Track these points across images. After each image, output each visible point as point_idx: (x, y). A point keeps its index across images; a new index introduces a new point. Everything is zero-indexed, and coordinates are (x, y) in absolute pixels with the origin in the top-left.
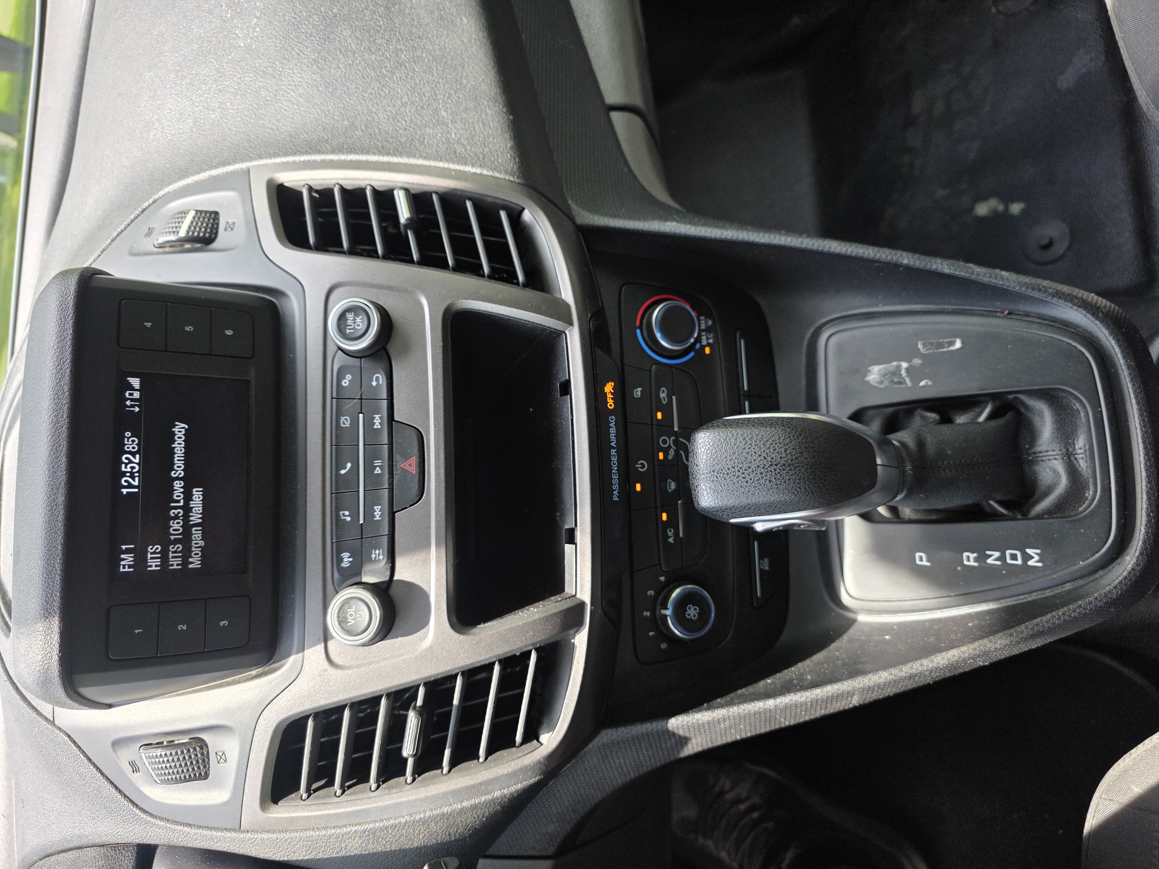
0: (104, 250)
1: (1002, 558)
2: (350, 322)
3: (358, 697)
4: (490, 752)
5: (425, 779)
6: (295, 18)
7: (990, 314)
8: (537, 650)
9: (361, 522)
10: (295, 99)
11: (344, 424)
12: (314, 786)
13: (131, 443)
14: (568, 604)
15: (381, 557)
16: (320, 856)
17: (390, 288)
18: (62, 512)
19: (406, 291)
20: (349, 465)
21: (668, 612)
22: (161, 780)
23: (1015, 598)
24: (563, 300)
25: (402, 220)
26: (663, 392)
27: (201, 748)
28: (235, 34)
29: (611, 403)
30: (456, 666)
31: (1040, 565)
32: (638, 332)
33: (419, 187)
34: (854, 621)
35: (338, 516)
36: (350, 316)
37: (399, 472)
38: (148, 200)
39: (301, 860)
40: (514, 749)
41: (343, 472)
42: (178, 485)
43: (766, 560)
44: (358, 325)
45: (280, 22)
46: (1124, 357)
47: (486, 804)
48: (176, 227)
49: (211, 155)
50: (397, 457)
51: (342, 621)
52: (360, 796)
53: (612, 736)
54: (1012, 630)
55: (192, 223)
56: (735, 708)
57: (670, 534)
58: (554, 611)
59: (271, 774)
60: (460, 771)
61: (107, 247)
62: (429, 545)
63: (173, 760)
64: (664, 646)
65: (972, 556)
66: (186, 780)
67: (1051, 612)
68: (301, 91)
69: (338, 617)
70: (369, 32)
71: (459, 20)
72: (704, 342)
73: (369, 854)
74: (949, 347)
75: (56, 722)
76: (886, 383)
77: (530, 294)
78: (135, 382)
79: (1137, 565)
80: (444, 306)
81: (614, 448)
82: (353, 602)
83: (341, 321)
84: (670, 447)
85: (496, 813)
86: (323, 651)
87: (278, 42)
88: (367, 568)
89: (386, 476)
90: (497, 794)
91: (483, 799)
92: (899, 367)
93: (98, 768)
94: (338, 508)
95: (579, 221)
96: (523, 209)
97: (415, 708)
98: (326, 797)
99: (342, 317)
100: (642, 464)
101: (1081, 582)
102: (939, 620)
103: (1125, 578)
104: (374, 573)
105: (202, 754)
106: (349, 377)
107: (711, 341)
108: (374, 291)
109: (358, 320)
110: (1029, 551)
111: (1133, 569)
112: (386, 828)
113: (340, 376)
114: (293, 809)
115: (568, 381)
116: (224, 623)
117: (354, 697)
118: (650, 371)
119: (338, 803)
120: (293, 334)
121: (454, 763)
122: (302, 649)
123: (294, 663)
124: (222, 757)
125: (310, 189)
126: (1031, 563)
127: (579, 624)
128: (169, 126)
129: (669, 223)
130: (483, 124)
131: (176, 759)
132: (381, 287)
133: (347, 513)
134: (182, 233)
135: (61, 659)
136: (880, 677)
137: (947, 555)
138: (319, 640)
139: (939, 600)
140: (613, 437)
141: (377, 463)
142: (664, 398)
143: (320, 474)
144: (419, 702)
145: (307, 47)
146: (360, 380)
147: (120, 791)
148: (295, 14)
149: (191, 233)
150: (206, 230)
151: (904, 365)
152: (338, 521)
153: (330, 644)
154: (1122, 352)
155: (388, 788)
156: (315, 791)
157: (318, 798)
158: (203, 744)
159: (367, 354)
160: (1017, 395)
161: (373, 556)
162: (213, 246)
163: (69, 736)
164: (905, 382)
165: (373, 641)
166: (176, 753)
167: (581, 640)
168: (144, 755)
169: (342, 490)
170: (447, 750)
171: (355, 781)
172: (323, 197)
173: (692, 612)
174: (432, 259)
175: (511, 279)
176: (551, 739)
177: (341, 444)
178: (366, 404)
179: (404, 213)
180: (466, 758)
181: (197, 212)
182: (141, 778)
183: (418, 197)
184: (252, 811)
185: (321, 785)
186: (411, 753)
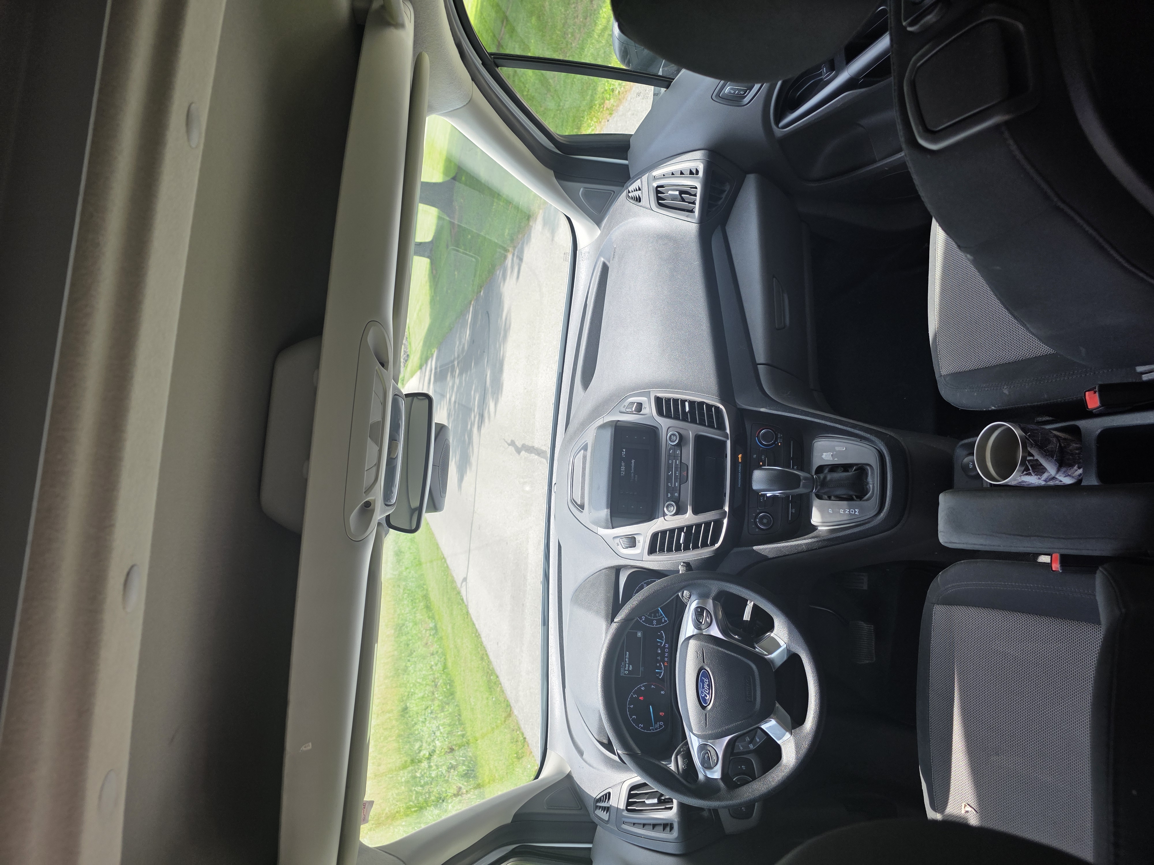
0: (612, 409)
1: (849, 512)
2: (672, 438)
3: (671, 528)
4: (702, 546)
5: (686, 551)
8: (714, 522)
9: (673, 486)
10: (663, 371)
11: (670, 462)
12: (660, 552)
13: (623, 464)
14: (722, 511)
15: (677, 495)
16: (661, 569)
17: (683, 429)
19: (687, 429)
20: (671, 472)
21: (758, 520)
22: (624, 547)
24: (727, 432)
25: (687, 411)
26: (763, 456)
29: (740, 460)
30: (693, 523)
31: (858, 514)
32: (756, 438)
33: (692, 400)
34: (817, 529)
36: (672, 436)
37: (682, 475)
38: (623, 397)
39: (657, 569)
40: (708, 547)
41: (669, 474)
42: (632, 474)
43: (794, 510)
47: (700, 559)
48: (632, 407)
49: (640, 385)
50: (682, 472)
51: (668, 509)
52: (671, 554)
55: (636, 406)
57: (761, 498)
58: (719, 513)
59: (650, 546)
60: (695, 550)
63: (628, 542)
64: (756, 530)
65: (843, 511)
66: (631, 547)
68: (664, 369)
72: (779, 442)
74: (843, 449)
75: (598, 533)
77: (718, 431)
78: (624, 450)
80: (696, 434)
81: (740, 473)
82: (670, 505)
86: (663, 517)
88: (674, 497)
89: (679, 476)
90: (704, 557)
91: (700, 557)
92: (830, 454)
93: (609, 545)
94: (668, 482)
95: (738, 407)
96: (720, 408)
97: (684, 532)
98: (663, 554)
99: (670, 436)
101: (869, 520)
103: (880, 519)
104: (675, 499)
105: (635, 541)
106: (672, 451)
107: (781, 441)
109: (674, 437)
110: (856, 510)
111: (884, 516)
112: (677, 562)
113: (670, 450)
114: (655, 556)
115: (727, 454)
116: (641, 507)
118: (760, 450)
119: (666, 556)
120: (659, 439)
121: (693, 548)
122: (659, 516)
123: (657, 520)
124: (639, 542)
125: (665, 398)
127: (725, 517)
130: (711, 382)
132: (680, 428)
133: (670, 484)
134: (633, 409)
136: (809, 541)
137: (837, 510)
138: (662, 514)
140: (740, 470)
141: (677, 472)
142: (763, 458)
143: (664, 474)
144: (685, 531)
146: (674, 452)
147: (614, 551)
149: (635, 409)
150: (639, 408)
152: (667, 485)
153: (665, 515)
154: (887, 454)
155: (678, 553)
157: (661, 554)
158: (635, 538)
159: (676, 445)
160: (862, 465)
161: (675, 494)
162: (640, 413)
163: (603, 538)
165: (674, 515)
166: (629, 540)
167: (725, 521)
168: (621, 540)
169: (669, 478)
170: (691, 544)
171: (670, 550)
172: (668, 400)
173: (765, 521)
174: (693, 421)
175: (713, 427)
176: (717, 545)
177: (669, 468)
178: (675, 457)
179: (687, 409)
180: (695, 547)
181: (637, 403)
182: (620, 547)
183: (692, 403)
184: (646, 556)
185: (662, 550)
186: (682, 544)
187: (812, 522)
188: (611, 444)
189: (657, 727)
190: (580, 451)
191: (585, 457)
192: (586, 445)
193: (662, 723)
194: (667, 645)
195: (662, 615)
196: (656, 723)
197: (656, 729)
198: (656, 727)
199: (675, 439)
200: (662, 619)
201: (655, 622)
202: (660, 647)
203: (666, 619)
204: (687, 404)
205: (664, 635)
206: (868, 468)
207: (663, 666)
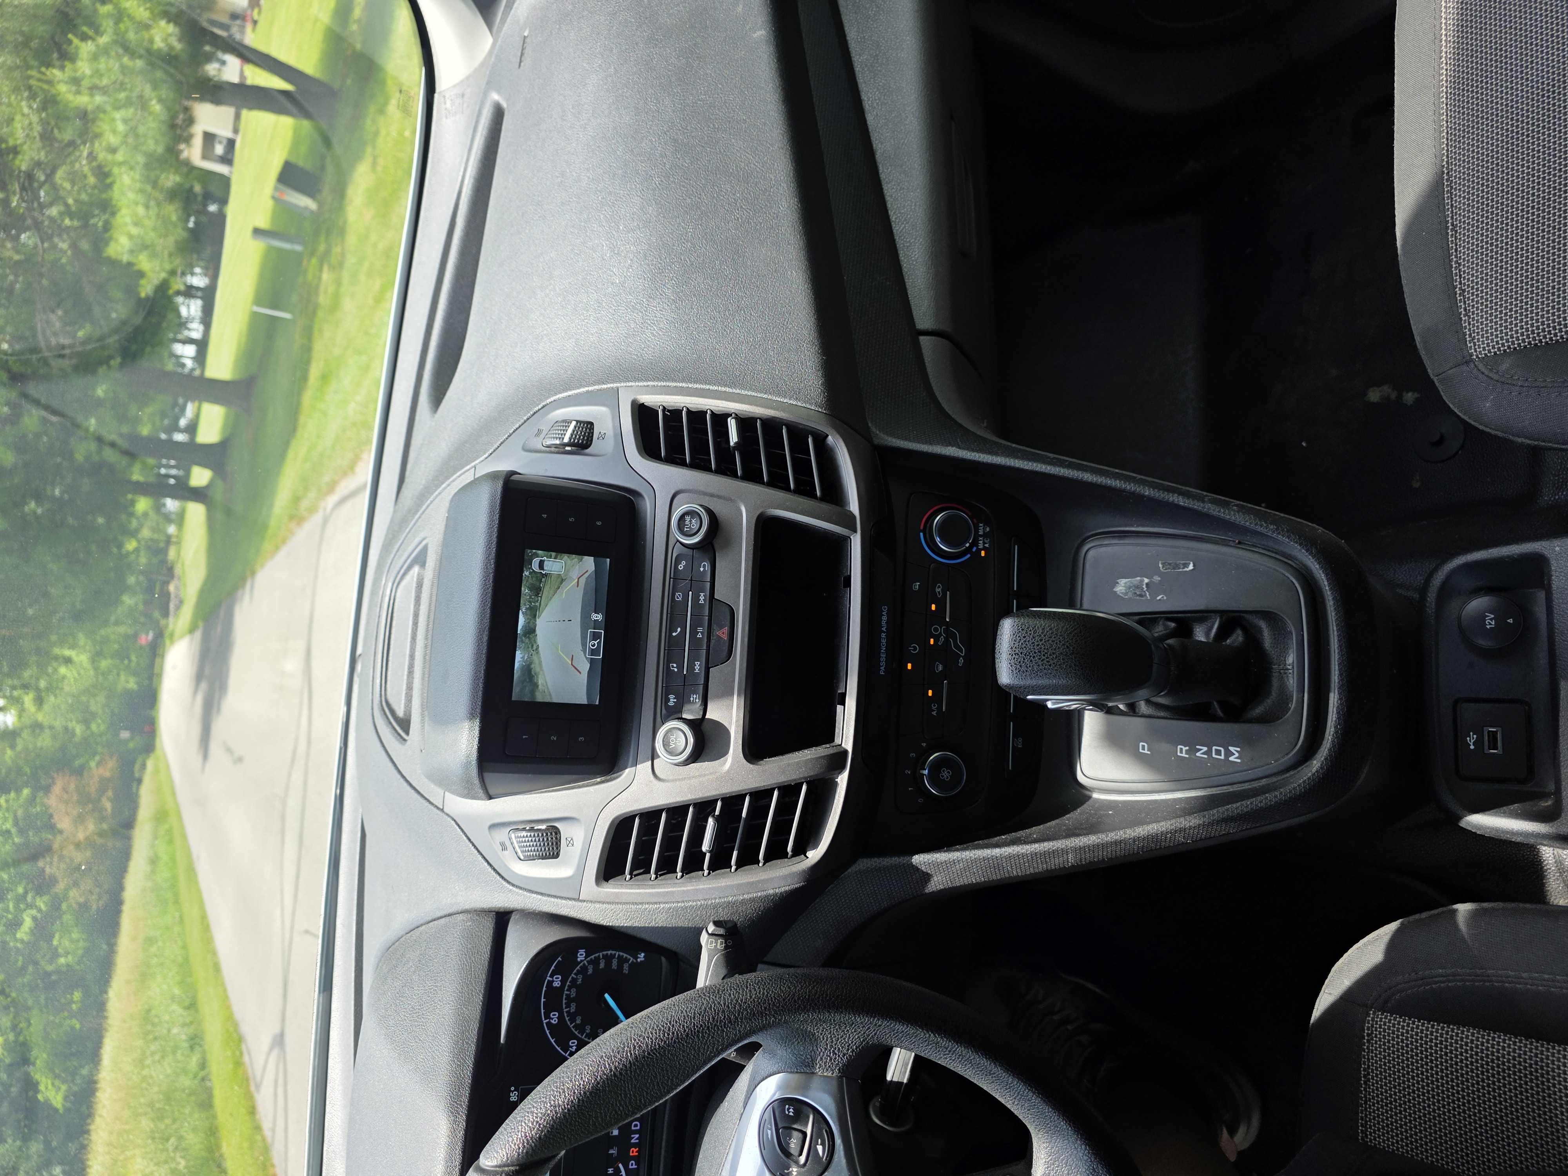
0: (502, 443)
1: (1208, 753)
2: (687, 522)
3: (673, 803)
4: (767, 859)
5: (717, 874)
6: (660, 263)
7: (1224, 543)
8: (808, 783)
9: (685, 673)
10: (657, 333)
11: (678, 598)
12: (635, 873)
14: (831, 751)
15: (697, 700)
16: (636, 924)
17: (719, 497)
18: (486, 648)
19: (731, 499)
20: (679, 630)
21: (926, 772)
22: (525, 856)
23: (1220, 788)
24: (851, 512)
25: (732, 444)
26: (939, 587)
27: (556, 834)
28: (612, 271)
30: (745, 787)
31: (1239, 761)
32: (921, 534)
33: (747, 413)
34: (1090, 797)
35: (668, 667)
36: (688, 518)
37: (715, 638)
38: (538, 406)
39: (622, 927)
40: (786, 860)
41: (674, 634)
43: (1020, 740)
44: (693, 525)
45: (649, 265)
46: (1331, 589)
47: (761, 899)
48: (562, 435)
49: (589, 372)
50: (714, 627)
51: (666, 744)
52: (669, 882)
53: (867, 864)
54: (1205, 813)
55: (574, 431)
56: (968, 853)
57: (934, 708)
58: (823, 755)
59: (605, 857)
60: (744, 871)
61: (504, 441)
62: (733, 695)
63: (535, 841)
64: (920, 800)
65: (1185, 749)
66: (543, 858)
67: (1242, 801)
68: (662, 326)
69: (663, 741)
70: (717, 279)
71: (789, 273)
72: (981, 546)
73: (672, 928)
74: (1183, 568)
75: (445, 810)
76: (1130, 595)
77: (824, 506)
79: (1321, 768)
80: (758, 513)
81: (884, 632)
82: (674, 731)
83: (681, 522)
84: (940, 634)
85: (769, 908)
86: (650, 767)
87: (647, 282)
88: (686, 707)
89: (705, 640)
90: (771, 892)
91: (759, 894)
92: (1142, 581)
93: (475, 847)
94: (668, 661)
95: (876, 442)
96: (828, 436)
97: (713, 816)
98: (643, 880)
99: (682, 518)
100: (914, 647)
101: (1274, 779)
102: (1156, 801)
103: (1309, 778)
104: (691, 712)
105: (556, 838)
106: (684, 562)
107: (987, 545)
108: (707, 498)
109: (693, 521)
110: (1231, 748)
111: (1317, 771)
112: (686, 908)
113: (678, 562)
114: (619, 886)
115: (850, 576)
116: (581, 739)
117: (670, 804)
118: (929, 568)
119: (652, 885)
120: (646, 527)
121: (739, 865)
122: (635, 764)
123: (628, 774)
124: (571, 842)
125: (664, 408)
126: (1231, 759)
127: (842, 768)
128: (556, 342)
129: (950, 448)
130: (802, 363)
131: (537, 840)
132: (712, 495)
133: (675, 665)
134: (566, 440)
135: (479, 748)
136: (1089, 840)
137: (1164, 746)
138: (648, 758)
139: (1155, 784)
140: (884, 624)
141: (700, 629)
142: (939, 592)
143: (657, 634)
144: (717, 813)
145: (668, 288)
146: (691, 566)
147: (491, 865)
148: (661, 260)
149: (572, 440)
150: (584, 438)
151: (1146, 580)
152: (668, 670)
153: (655, 761)
154: (1329, 584)
155: (690, 878)
156: (635, 876)
157: (638, 880)
158: (557, 831)
159: (698, 546)
160: (1242, 614)
161: (692, 699)
162: (587, 451)
163: (455, 821)
164: (1145, 595)
165: (686, 763)
166: (538, 835)
167: (843, 780)
168: (513, 836)
169: (672, 648)
170: (735, 853)
171: (667, 867)
172: (674, 415)
173: (946, 774)
174: (752, 475)
175: (811, 494)
176: (814, 855)
177: (674, 614)
178: (694, 584)
179: (734, 438)
180: (748, 859)
181: (577, 422)
182: (508, 855)
183: (746, 423)
184: (589, 885)
185: (642, 866)
186: (708, 856)
187: (1080, 778)
188: (490, 534)
190: (409, 568)
191: (420, 585)
192: (424, 551)
199: (695, 527)
204: (732, 424)
206: (1263, 624)
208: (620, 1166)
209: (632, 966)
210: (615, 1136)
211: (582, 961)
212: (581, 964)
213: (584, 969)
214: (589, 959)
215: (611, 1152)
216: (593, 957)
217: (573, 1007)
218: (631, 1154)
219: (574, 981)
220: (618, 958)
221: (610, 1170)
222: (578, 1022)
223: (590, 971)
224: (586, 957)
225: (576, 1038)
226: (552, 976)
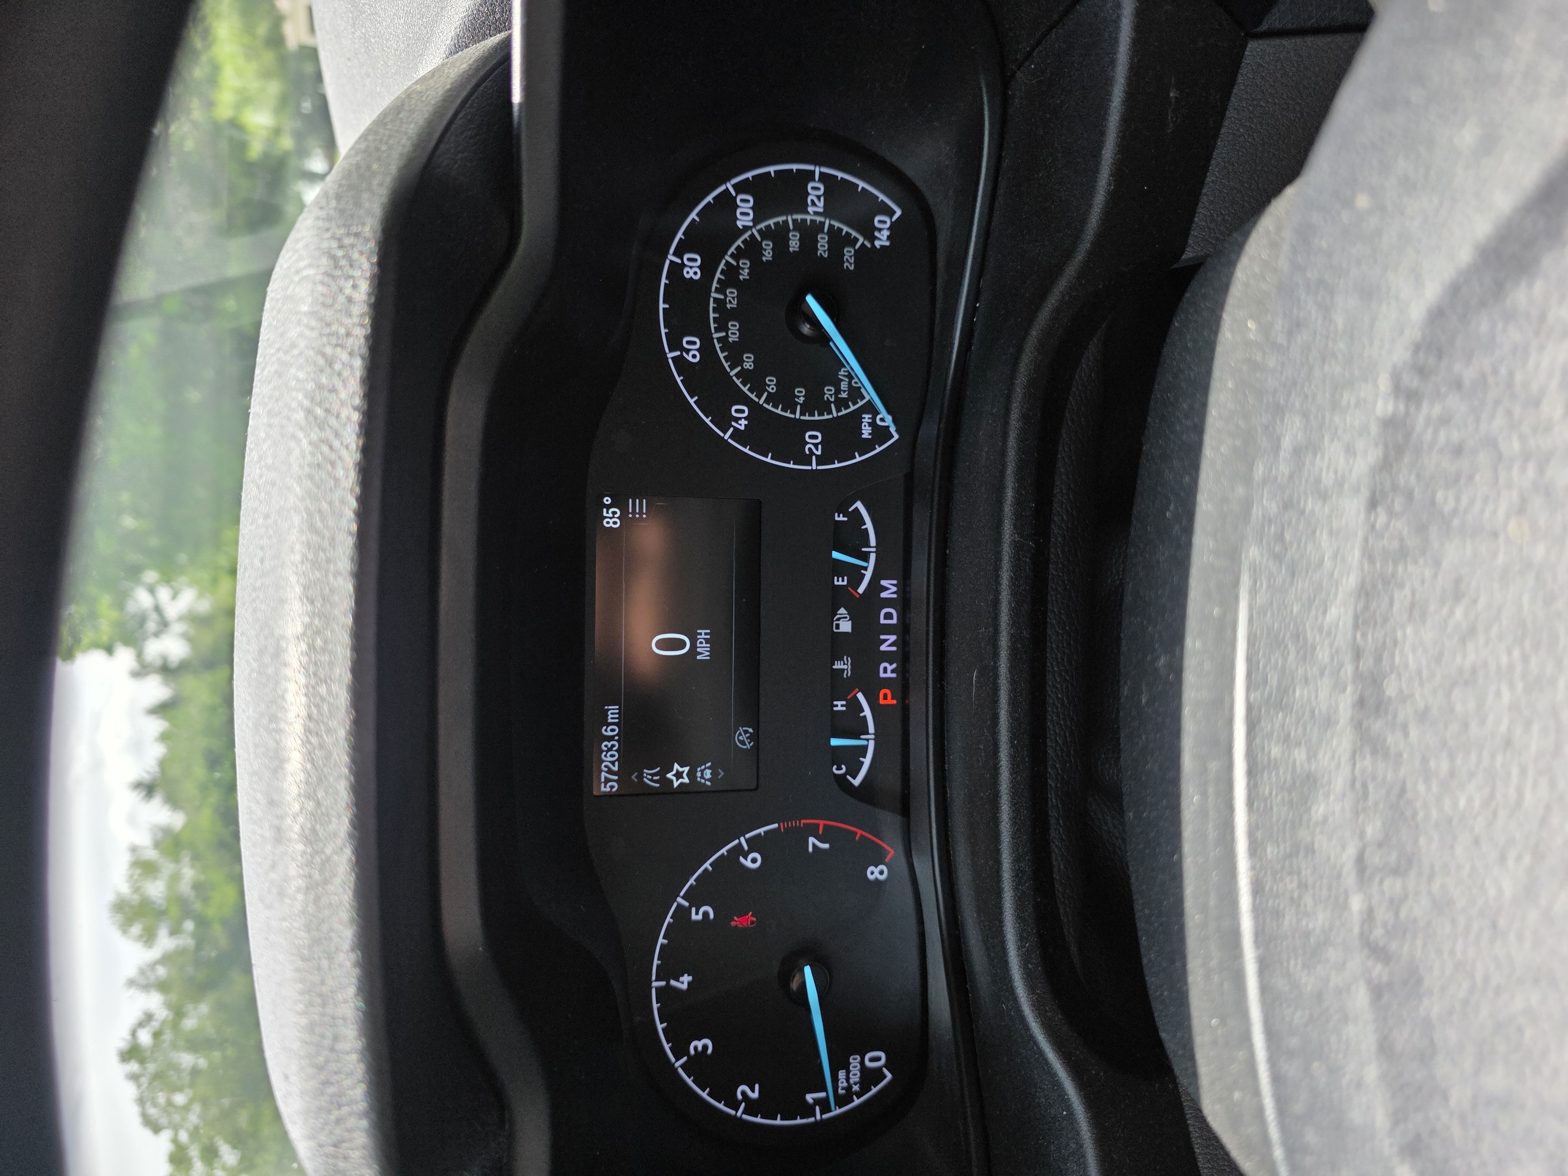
189: (849, 1088)
193: (876, 1059)
194: (890, 588)
195: (856, 393)
196: (839, 1063)
197: (841, 1101)
198: (842, 1083)
200: (856, 417)
201: (813, 441)
202: (839, 597)
203: (886, 419)
205: (869, 525)
207: (867, 712)
208: (860, 696)
209: (861, 253)
210: (845, 634)
211: (746, 228)
212: (746, 236)
213: (752, 249)
214: (762, 226)
215: (838, 666)
216: (771, 222)
217: (734, 332)
218: (882, 675)
219: (732, 272)
220: (828, 233)
221: (839, 703)
222: (749, 365)
223: (768, 255)
224: (756, 221)
225: (745, 400)
226: (679, 253)
